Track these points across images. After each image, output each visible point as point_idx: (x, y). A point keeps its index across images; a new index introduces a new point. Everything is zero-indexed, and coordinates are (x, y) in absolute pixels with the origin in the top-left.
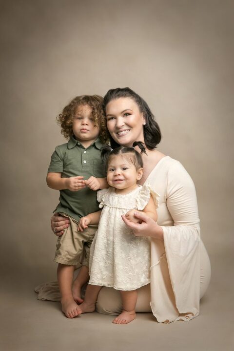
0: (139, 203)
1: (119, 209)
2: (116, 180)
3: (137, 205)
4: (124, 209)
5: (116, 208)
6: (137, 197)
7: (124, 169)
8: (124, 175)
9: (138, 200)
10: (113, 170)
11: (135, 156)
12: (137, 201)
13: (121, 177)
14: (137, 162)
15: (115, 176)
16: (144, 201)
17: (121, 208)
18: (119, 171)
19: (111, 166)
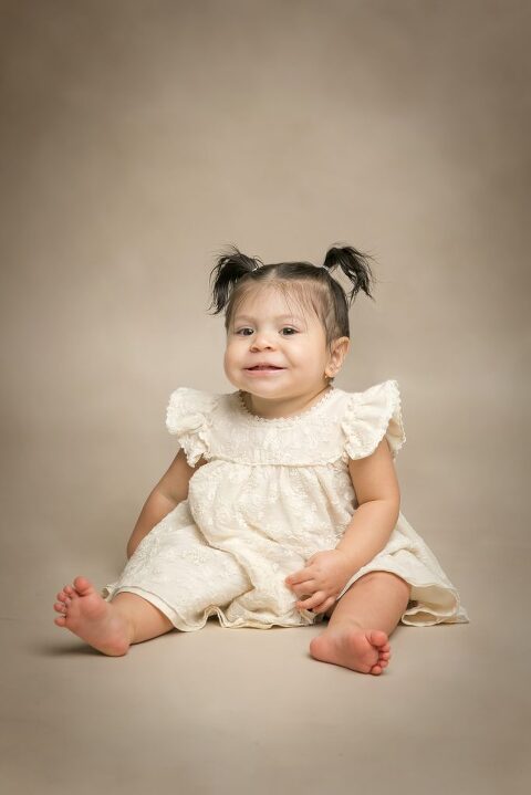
0: (353, 439)
1: (289, 467)
2: (256, 368)
3: (348, 447)
4: (306, 467)
5: (277, 466)
6: (346, 420)
7: (288, 332)
8: (284, 352)
9: (348, 430)
10: (247, 332)
11: (329, 295)
12: (344, 434)
13: (275, 358)
14: (332, 313)
15: (256, 350)
16: (369, 428)
17: (294, 464)
18: (269, 335)
19: (244, 318)
